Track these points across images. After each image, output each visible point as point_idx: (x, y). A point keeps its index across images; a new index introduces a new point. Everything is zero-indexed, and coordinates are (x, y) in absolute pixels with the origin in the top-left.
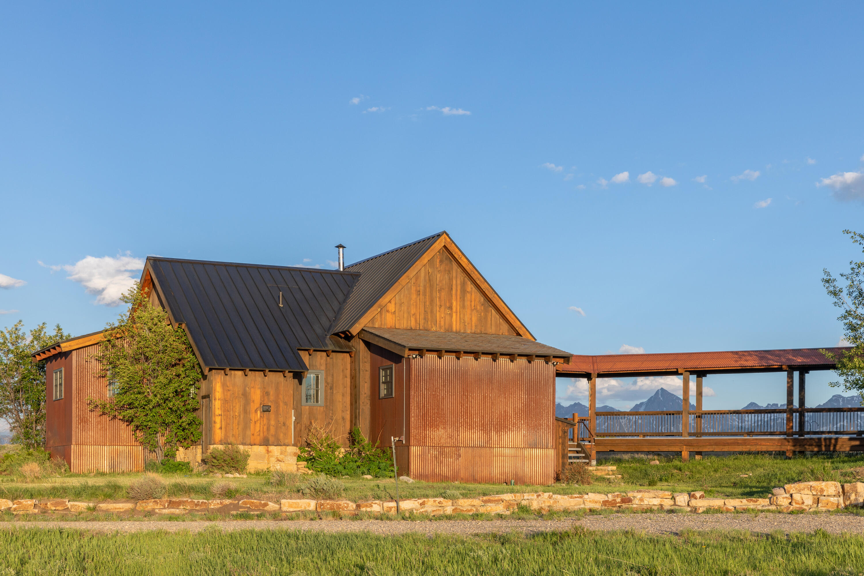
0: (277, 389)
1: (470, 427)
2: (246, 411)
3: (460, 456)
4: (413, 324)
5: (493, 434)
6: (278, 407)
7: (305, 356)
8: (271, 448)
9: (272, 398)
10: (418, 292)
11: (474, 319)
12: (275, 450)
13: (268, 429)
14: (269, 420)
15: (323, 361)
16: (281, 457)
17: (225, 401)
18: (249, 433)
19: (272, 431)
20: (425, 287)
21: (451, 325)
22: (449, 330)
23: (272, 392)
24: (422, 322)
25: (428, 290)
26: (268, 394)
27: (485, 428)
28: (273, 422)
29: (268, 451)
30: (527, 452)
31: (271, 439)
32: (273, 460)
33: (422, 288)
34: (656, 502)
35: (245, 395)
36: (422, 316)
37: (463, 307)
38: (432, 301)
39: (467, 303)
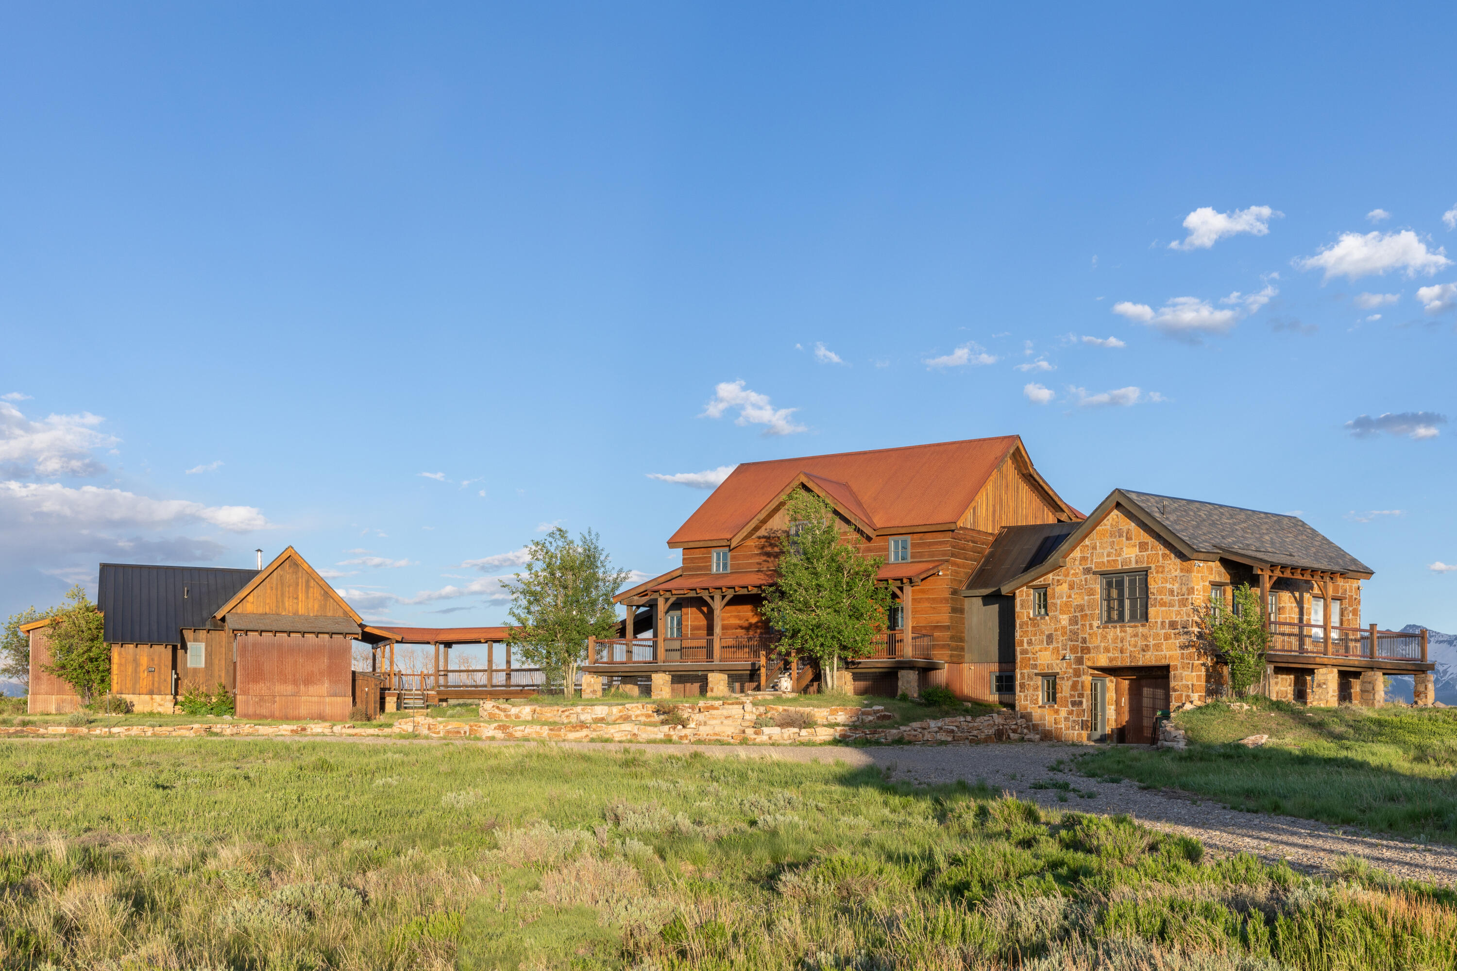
0: (160, 655)
1: (285, 681)
2: (136, 671)
3: (275, 702)
4: (268, 610)
5: (302, 687)
6: (160, 669)
7: (188, 634)
8: (154, 696)
9: (156, 662)
10: (272, 588)
11: (316, 606)
12: (157, 698)
13: (153, 684)
14: (153, 677)
15: (204, 636)
16: (162, 703)
17: (120, 665)
18: (138, 686)
19: (156, 685)
20: (277, 585)
21: (297, 611)
22: (296, 614)
23: (156, 659)
24: (274, 609)
25: (279, 586)
26: (153, 660)
27: (295, 682)
28: (156, 679)
29: (152, 699)
30: (327, 699)
31: (155, 691)
32: (155, 705)
33: (274, 585)
34: (320, 730)
35: (135, 661)
36: (275, 604)
37: (307, 597)
38: (283, 594)
39: (310, 595)
